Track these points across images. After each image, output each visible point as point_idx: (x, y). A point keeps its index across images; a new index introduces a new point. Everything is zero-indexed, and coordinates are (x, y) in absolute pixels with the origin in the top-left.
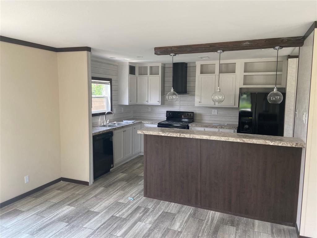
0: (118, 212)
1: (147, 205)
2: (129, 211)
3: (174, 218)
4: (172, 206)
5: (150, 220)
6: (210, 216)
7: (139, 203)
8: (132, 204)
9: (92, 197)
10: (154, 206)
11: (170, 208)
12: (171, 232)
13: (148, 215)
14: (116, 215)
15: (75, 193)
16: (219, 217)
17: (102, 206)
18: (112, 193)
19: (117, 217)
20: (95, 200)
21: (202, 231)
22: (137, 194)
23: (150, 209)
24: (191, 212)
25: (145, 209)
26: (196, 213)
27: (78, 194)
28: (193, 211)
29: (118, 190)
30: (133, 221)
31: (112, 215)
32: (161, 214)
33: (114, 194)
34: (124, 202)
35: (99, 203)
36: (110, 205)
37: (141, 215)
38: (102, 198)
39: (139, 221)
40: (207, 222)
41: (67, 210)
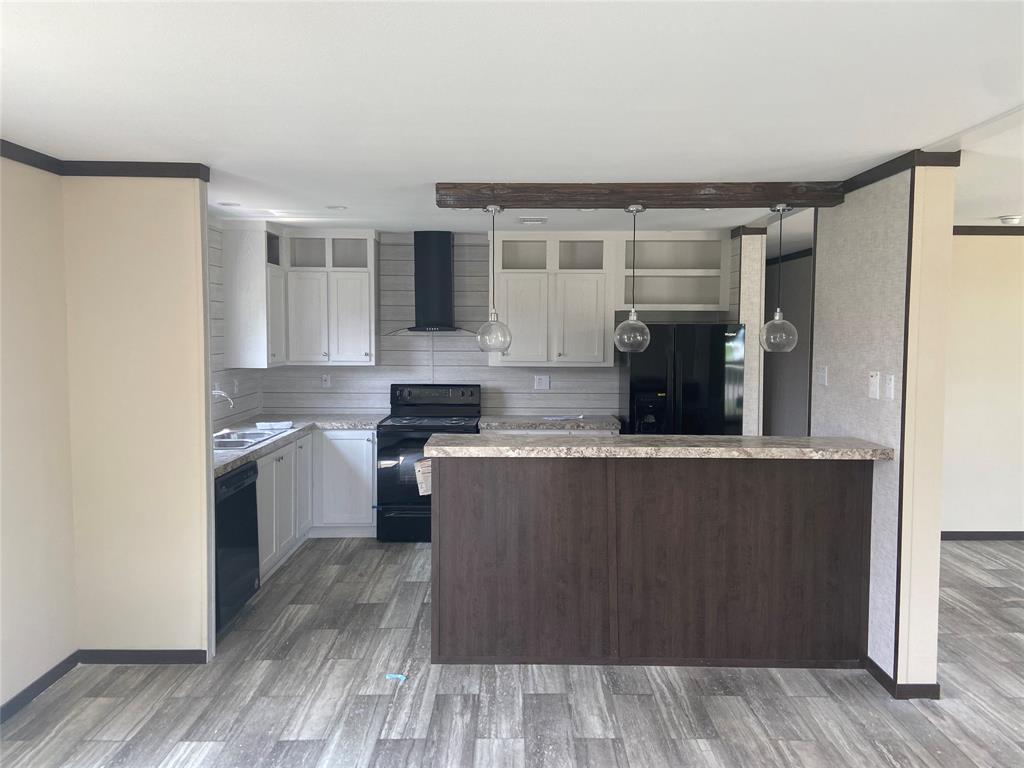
0: (386, 726)
1: (463, 687)
2: (417, 715)
3: (570, 707)
4: (536, 675)
5: (505, 726)
6: (659, 680)
7: (429, 684)
8: (412, 693)
9: (254, 699)
10: (483, 685)
11: (534, 680)
12: (593, 749)
13: (490, 714)
14: (388, 734)
15: (175, 695)
16: (681, 678)
17: (314, 718)
18: (314, 671)
19: (397, 741)
20: (272, 705)
21: (669, 724)
22: (405, 661)
23: (479, 696)
24: (602, 680)
25: (466, 698)
26: (616, 681)
27: (188, 696)
28: (604, 676)
29: (326, 659)
30: (460, 743)
31: (375, 739)
32: (524, 703)
33: (327, 676)
34: (379, 692)
35: (294, 712)
36: (338, 708)
37: (468, 717)
38: (290, 693)
39: (476, 737)
40: (663, 696)
41: (196, 755)
